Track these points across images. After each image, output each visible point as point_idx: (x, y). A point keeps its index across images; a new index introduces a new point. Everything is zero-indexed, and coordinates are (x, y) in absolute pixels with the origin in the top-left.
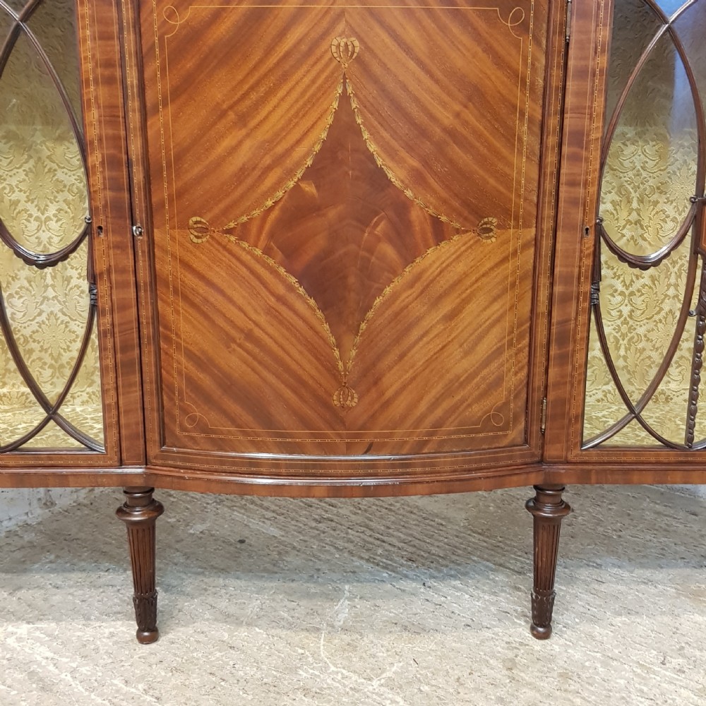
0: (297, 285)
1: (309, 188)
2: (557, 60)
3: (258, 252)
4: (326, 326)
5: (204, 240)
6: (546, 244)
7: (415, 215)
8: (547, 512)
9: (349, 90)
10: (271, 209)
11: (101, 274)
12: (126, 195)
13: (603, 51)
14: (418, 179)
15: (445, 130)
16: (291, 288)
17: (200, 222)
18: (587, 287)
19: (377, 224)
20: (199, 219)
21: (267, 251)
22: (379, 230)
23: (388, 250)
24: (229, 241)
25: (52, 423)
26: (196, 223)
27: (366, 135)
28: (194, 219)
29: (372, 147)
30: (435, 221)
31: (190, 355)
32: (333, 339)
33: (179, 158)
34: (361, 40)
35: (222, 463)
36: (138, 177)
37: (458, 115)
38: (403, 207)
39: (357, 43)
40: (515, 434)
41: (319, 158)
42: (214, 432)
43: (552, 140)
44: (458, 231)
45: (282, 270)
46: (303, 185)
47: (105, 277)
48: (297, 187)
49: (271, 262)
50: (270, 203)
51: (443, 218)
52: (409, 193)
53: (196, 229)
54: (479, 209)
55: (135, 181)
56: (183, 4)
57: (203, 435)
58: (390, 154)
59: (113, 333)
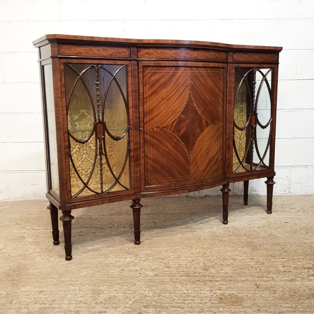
0: (180, 139)
1: (183, 116)
2: (225, 85)
3: (171, 132)
4: (186, 149)
5: (158, 130)
6: (225, 126)
7: (204, 121)
8: (226, 190)
9: (191, 93)
10: (175, 121)
11: (131, 141)
12: (138, 120)
13: (233, 83)
14: (203, 112)
15: (208, 101)
16: (179, 140)
17: (157, 126)
18: (232, 136)
19: (196, 123)
20: (157, 125)
21: (173, 132)
22: (196, 125)
23: (198, 130)
24: (164, 130)
26: (156, 126)
27: (194, 103)
28: (156, 125)
29: (195, 106)
30: (207, 122)
31: (153, 160)
32: (187, 152)
33: (152, 110)
34: (193, 82)
37: (210, 97)
38: (201, 119)
39: (192, 82)
40: (220, 172)
41: (185, 108)
42: (159, 180)
43: (225, 103)
44: (211, 124)
45: (176, 136)
46: (181, 115)
47: (132, 142)
48: (180, 115)
49: (174, 134)
50: (174, 120)
51: (208, 121)
52: (202, 116)
53: (156, 127)
54: (214, 119)
55: (141, 116)
56: (155, 73)
57: (156, 181)
58: (198, 107)
59: (134, 156)
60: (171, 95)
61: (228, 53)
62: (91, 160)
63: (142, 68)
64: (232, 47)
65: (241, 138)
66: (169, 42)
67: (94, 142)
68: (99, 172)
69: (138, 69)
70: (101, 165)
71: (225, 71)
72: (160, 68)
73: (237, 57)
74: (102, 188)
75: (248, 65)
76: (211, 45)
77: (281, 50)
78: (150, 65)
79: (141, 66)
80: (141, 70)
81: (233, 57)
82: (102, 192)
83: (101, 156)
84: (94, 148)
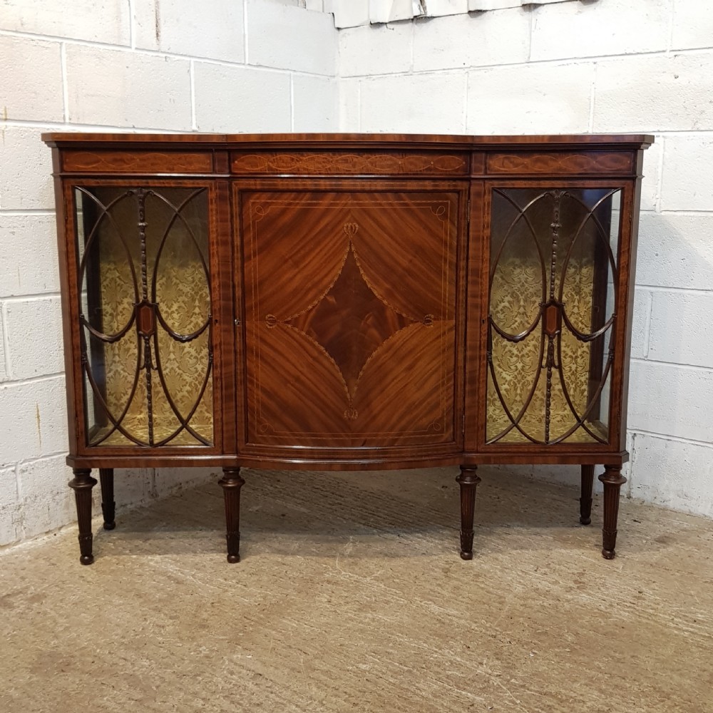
0: (324, 351)
1: (332, 300)
2: (463, 232)
3: (304, 333)
4: (341, 374)
5: (274, 327)
6: (461, 328)
7: (389, 313)
8: (468, 481)
9: (353, 249)
10: (311, 310)
11: (216, 345)
12: (231, 303)
13: (488, 227)
14: (390, 294)
15: (404, 269)
16: (321, 353)
17: (272, 317)
18: (484, 352)
19: (368, 318)
20: (271, 315)
21: (308, 333)
22: (369, 322)
23: (374, 332)
24: (288, 327)
25: (184, 430)
26: (270, 317)
27: (362, 272)
28: (269, 316)
29: (365, 278)
30: (400, 316)
31: (264, 390)
32: (344, 381)
33: (261, 283)
34: (359, 224)
35: (281, 452)
36: (239, 293)
37: (411, 261)
38: (382, 309)
39: (357, 226)
40: (447, 435)
41: (337, 283)
42: (276, 434)
43: (462, 273)
44: (412, 322)
45: (316, 343)
46: (328, 298)
47: (218, 347)
48: (325, 299)
49: (310, 339)
50: (310, 307)
51: (404, 315)
52: (385, 302)
53: (269, 321)
54: (423, 310)
55: (237, 295)
56: (266, 205)
57: (270, 436)
58: (375, 281)
59: (221, 379)
60: (302, 252)
61: (471, 158)
62: (129, 376)
63: (239, 193)
64: (477, 141)
65: (577, 357)
66: (293, 139)
67: (135, 340)
68: (146, 401)
69: (231, 195)
70: (149, 388)
71: (464, 198)
72: (277, 195)
73: (499, 164)
74: (151, 434)
75: (534, 184)
76: (404, 140)
77: (650, 144)
78: (254, 187)
79: (235, 188)
80: (235, 200)
81: (486, 164)
82: (151, 443)
83: (149, 371)
84: (136, 351)
